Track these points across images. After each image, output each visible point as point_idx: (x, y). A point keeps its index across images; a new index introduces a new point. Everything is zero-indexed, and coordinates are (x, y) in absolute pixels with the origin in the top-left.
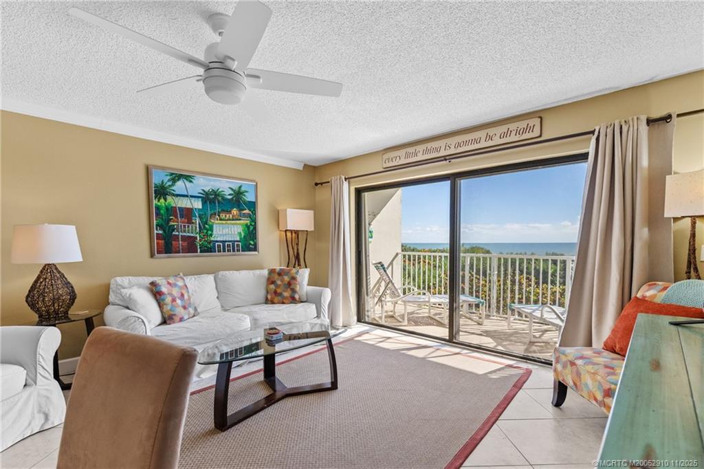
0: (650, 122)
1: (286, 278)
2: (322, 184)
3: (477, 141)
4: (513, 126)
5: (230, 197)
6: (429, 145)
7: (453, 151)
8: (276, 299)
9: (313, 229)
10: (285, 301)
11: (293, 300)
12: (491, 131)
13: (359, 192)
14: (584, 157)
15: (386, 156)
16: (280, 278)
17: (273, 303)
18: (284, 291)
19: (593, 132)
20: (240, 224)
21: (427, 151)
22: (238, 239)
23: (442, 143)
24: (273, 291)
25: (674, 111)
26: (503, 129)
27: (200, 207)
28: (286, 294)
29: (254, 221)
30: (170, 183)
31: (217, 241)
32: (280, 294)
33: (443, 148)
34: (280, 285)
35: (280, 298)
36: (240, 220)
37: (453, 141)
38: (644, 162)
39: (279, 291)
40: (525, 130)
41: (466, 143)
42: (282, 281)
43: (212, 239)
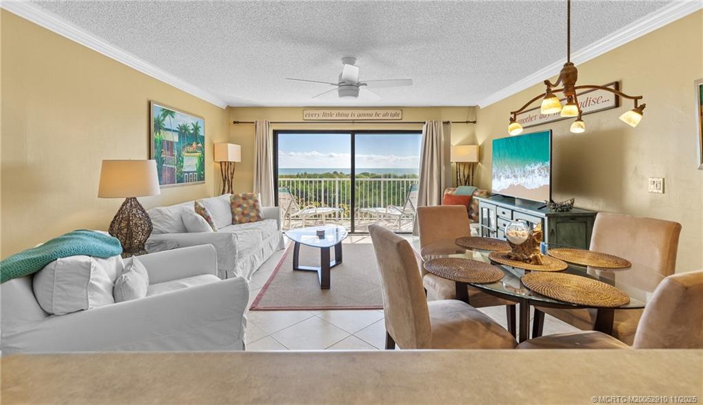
0: (444, 123)
1: (251, 202)
2: (238, 122)
3: (371, 115)
4: (389, 112)
5: (192, 132)
6: (341, 111)
7: (356, 118)
8: (244, 219)
9: (240, 161)
10: (251, 220)
11: (259, 219)
12: (378, 112)
13: (276, 133)
14: (420, 132)
15: (306, 112)
16: (245, 201)
17: (240, 222)
18: (250, 212)
19: (424, 123)
20: (194, 156)
21: (339, 115)
22: (195, 170)
23: (350, 112)
24: (240, 213)
25: (451, 120)
26: (385, 112)
27: (177, 141)
28: (253, 214)
29: (203, 154)
30: (162, 118)
31: (185, 172)
32: (248, 215)
33: (350, 115)
34: (247, 208)
35: (248, 218)
36: (196, 152)
37: (357, 112)
38: (443, 139)
39: (246, 212)
40: (395, 115)
41: (364, 115)
42: (248, 204)
43: (183, 170)
